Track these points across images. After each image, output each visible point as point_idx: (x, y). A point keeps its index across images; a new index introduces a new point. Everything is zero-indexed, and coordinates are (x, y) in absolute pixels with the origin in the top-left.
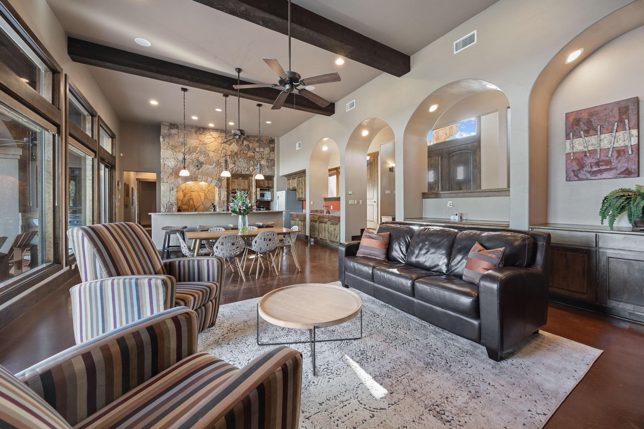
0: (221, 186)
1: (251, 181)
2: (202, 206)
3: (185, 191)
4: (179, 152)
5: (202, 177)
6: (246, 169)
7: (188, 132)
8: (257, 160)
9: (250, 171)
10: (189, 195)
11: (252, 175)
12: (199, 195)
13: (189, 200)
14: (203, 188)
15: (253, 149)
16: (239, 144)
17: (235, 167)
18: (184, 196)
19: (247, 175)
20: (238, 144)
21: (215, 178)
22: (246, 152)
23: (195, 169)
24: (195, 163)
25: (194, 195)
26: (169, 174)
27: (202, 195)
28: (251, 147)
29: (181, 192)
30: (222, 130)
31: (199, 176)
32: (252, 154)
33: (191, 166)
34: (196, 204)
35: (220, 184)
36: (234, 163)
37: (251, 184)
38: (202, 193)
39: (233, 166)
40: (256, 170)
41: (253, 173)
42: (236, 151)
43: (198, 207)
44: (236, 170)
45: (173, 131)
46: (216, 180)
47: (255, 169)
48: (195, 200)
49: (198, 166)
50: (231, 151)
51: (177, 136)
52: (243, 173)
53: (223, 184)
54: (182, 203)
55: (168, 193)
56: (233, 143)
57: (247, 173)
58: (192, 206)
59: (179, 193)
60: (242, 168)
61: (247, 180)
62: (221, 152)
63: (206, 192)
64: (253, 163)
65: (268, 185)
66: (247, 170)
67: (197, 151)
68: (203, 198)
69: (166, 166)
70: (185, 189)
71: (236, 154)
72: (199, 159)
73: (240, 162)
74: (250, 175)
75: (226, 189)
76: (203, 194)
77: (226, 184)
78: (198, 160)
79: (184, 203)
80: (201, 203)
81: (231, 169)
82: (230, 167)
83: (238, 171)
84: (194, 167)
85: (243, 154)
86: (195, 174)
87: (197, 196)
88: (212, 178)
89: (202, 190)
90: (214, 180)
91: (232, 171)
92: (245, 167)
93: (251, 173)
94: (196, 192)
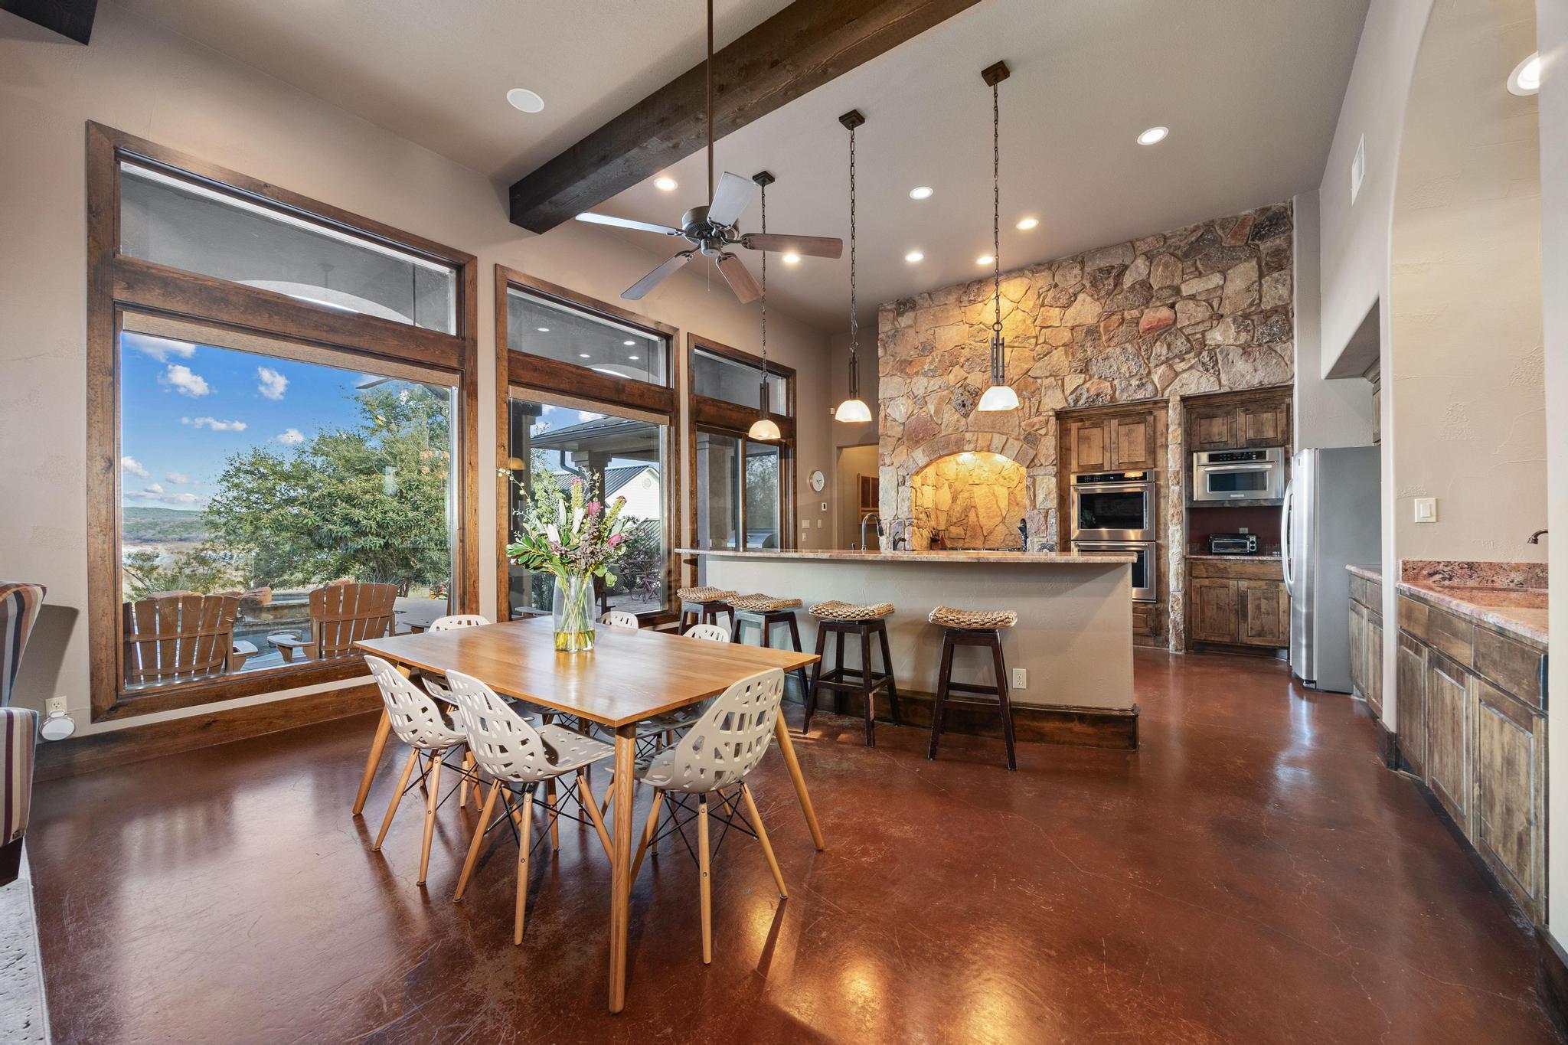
0: (1036, 461)
1: (1160, 427)
3: (956, 484)
4: (917, 373)
5: (975, 438)
6: (1135, 382)
7: (938, 308)
8: (1187, 331)
9: (1150, 387)
10: (967, 495)
11: (1167, 402)
12: (994, 495)
13: (966, 510)
14: (1004, 473)
15: (1166, 293)
16: (1103, 293)
17: (1088, 385)
18: (954, 499)
19: (1144, 403)
20: (1098, 292)
21: (1015, 433)
22: (1135, 313)
23: (956, 416)
24: (957, 397)
25: (980, 494)
26: (896, 439)
27: (1002, 493)
28: (1156, 287)
29: (946, 487)
30: (1039, 264)
31: (968, 436)
32: (1165, 313)
33: (945, 408)
34: (984, 521)
35: (1032, 452)
36: (1085, 370)
37: (1160, 441)
38: (1001, 488)
39: (1079, 379)
40: (1185, 375)
41: (1167, 392)
42: (1090, 320)
43: (991, 532)
44: (1093, 392)
45: (905, 320)
46: (1017, 439)
47: (1177, 374)
48: (981, 510)
49: (964, 406)
50: (1073, 328)
51: (911, 332)
52: (1123, 398)
53: (1043, 450)
54: (947, 520)
55: (893, 493)
56: (1081, 297)
57: (1140, 395)
58: (973, 528)
59: (941, 491)
60: (1116, 382)
61: (1142, 427)
62: (1033, 341)
63: (1013, 485)
64: (1164, 351)
66: (1141, 386)
67: (962, 360)
68: (1004, 503)
69: (889, 419)
70: (956, 480)
71: (1092, 332)
72: (968, 381)
73: (1107, 358)
74: (1156, 402)
75: (1053, 470)
76: (1005, 491)
77: (1052, 451)
78: (964, 387)
79: (955, 520)
80: (1000, 519)
81: (1071, 394)
82: (1069, 388)
83: (1098, 395)
84: (954, 410)
85: (1121, 324)
86: (957, 429)
87: (989, 497)
88: (1005, 437)
89: (1001, 479)
90: (1011, 440)
91: (1076, 401)
92: (1127, 375)
93: (1160, 395)
94: (983, 486)
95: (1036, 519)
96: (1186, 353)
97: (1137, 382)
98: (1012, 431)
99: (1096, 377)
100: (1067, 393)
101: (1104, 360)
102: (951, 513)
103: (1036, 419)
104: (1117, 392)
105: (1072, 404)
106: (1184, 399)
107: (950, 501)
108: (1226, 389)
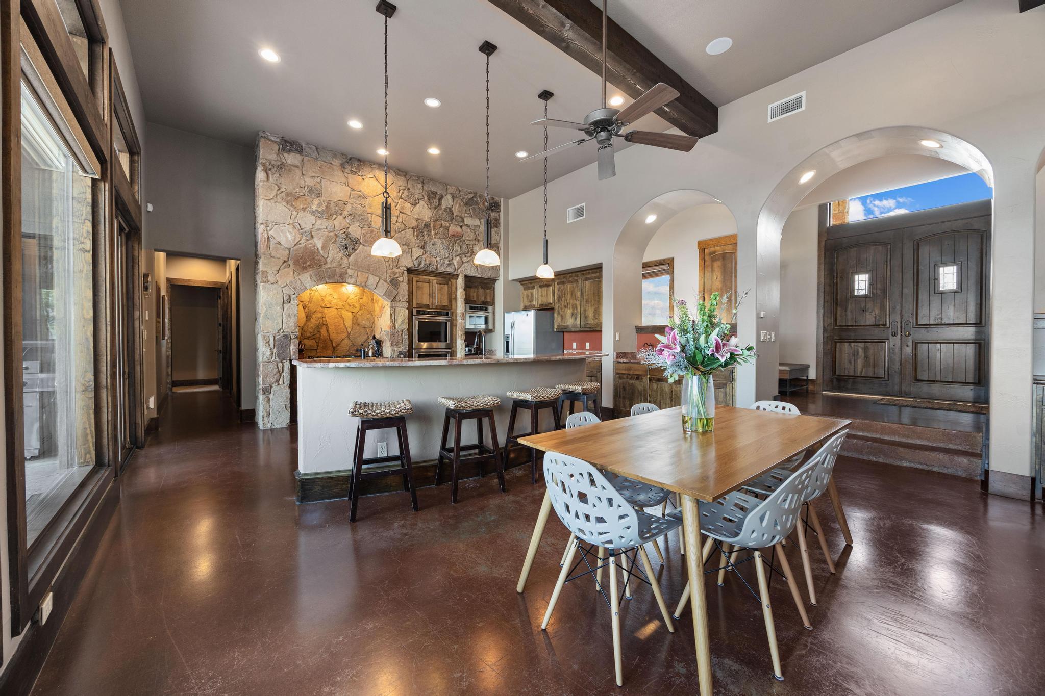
0: (397, 298)
1: (454, 288)
2: (346, 341)
3: (311, 306)
4: (304, 209)
5: (356, 274)
6: (447, 262)
7: (325, 164)
8: (467, 242)
9: (453, 267)
10: (319, 315)
11: (458, 276)
12: (341, 317)
13: (319, 327)
14: (349, 301)
15: (459, 219)
16: (433, 206)
17: (425, 257)
19: (449, 274)
20: (431, 204)
21: (384, 277)
22: (447, 224)
23: (340, 255)
24: (341, 239)
25: (330, 315)
27: (348, 316)
28: (455, 214)
30: (399, 170)
31: (350, 272)
32: (458, 229)
33: (331, 246)
34: (333, 335)
35: (395, 292)
36: (423, 247)
37: (454, 296)
38: (347, 313)
39: (420, 252)
40: (466, 264)
41: (459, 271)
42: (427, 219)
43: (339, 345)
44: (427, 261)
45: (291, 159)
46: (386, 281)
47: (463, 263)
48: (331, 328)
49: (346, 248)
50: (417, 220)
51: (298, 172)
52: (441, 269)
53: (401, 292)
55: (279, 309)
56: (422, 203)
57: (449, 270)
58: (325, 341)
60: (438, 259)
61: (446, 286)
63: (356, 310)
64: (459, 250)
65: (485, 298)
66: (449, 265)
67: (345, 213)
68: (349, 323)
69: (272, 242)
70: (310, 302)
71: (427, 226)
72: (349, 230)
74: (453, 275)
75: (406, 305)
76: (350, 314)
77: (406, 293)
78: (347, 234)
79: (308, 335)
80: (346, 334)
81: (416, 259)
82: (415, 256)
83: (430, 264)
84: (338, 250)
85: (441, 227)
86: (341, 265)
87: (337, 318)
88: (378, 279)
89: (347, 306)
90: (381, 281)
91: (419, 264)
92: (444, 257)
93: (456, 272)
94: (333, 309)
95: (397, 335)
96: (467, 254)
97: (448, 262)
98: (382, 275)
99: (428, 253)
100: (414, 258)
101: (433, 244)
102: (305, 328)
103: (397, 271)
104: (439, 265)
105: (417, 266)
106: (466, 277)
107: (305, 319)
108: (479, 276)
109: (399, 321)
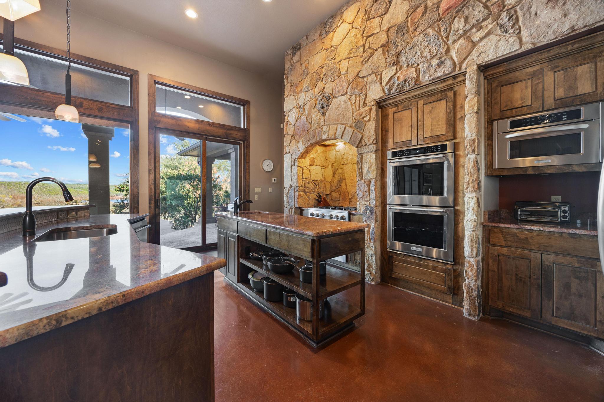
0: (362, 141)
1: (460, 101)
3: (335, 164)
4: (300, 91)
5: (328, 129)
6: (435, 62)
7: (311, 44)
9: (448, 63)
10: (340, 171)
11: (465, 74)
13: (340, 181)
17: (399, 74)
18: (334, 174)
19: (444, 80)
21: (350, 123)
23: (319, 116)
24: (320, 102)
25: (347, 171)
26: (291, 136)
29: (330, 167)
31: (324, 128)
33: (314, 111)
35: (360, 135)
36: (396, 63)
37: (458, 113)
39: (391, 71)
40: (482, 43)
41: (464, 66)
42: (401, 19)
44: (401, 79)
45: (296, 58)
46: (351, 127)
47: (474, 44)
49: (323, 108)
51: (298, 65)
52: (426, 79)
53: (366, 133)
55: (290, 170)
57: (440, 73)
58: (344, 193)
59: (327, 169)
60: (420, 66)
61: (443, 103)
62: (362, 49)
64: (462, 25)
66: (441, 64)
67: (322, 76)
70: (335, 162)
71: (402, 28)
73: (413, 47)
74: (454, 77)
77: (374, 133)
78: (324, 94)
79: (334, 188)
81: (386, 85)
82: (385, 80)
83: (405, 81)
84: (317, 112)
85: (424, 13)
87: (352, 172)
88: (344, 126)
90: (347, 128)
91: (390, 90)
92: (429, 57)
93: (458, 68)
94: (349, 165)
95: (363, 186)
96: (484, 20)
97: (438, 61)
98: (348, 121)
99: (405, 66)
100: (384, 84)
101: (410, 49)
102: (332, 183)
103: (363, 110)
104: (421, 75)
105: (387, 93)
106: (483, 69)
107: (332, 176)
108: (529, 46)
109: (365, 170)
